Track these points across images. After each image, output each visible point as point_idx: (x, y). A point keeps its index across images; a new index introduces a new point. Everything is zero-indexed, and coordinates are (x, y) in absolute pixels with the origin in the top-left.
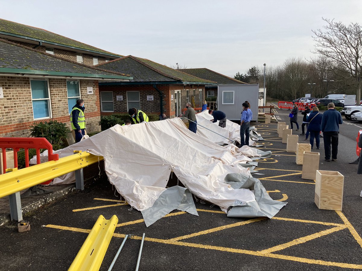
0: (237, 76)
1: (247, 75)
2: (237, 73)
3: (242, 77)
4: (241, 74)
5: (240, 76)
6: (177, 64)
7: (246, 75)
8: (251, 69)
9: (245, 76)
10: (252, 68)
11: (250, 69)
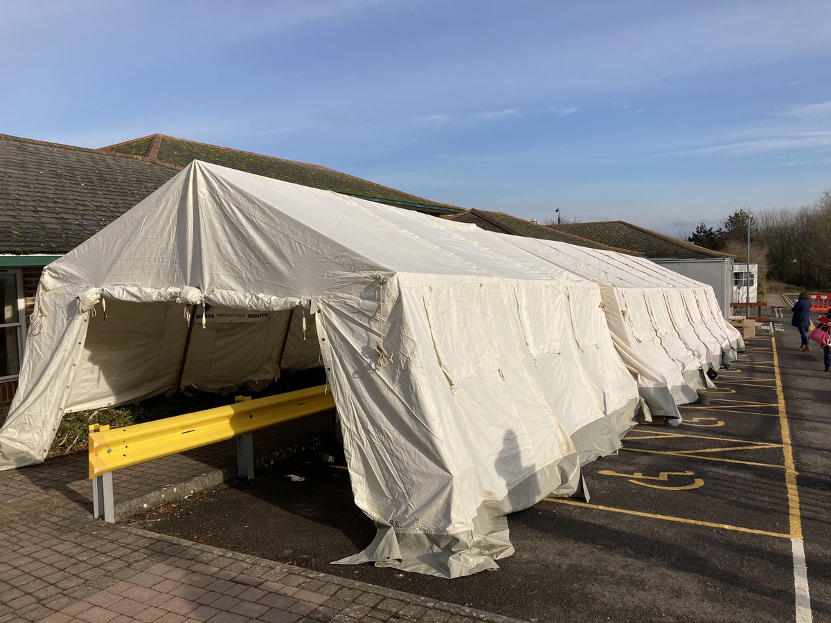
0: (698, 232)
1: (724, 229)
2: (700, 226)
3: (711, 234)
4: (708, 228)
5: (705, 232)
6: (557, 211)
7: (721, 229)
8: (733, 215)
9: (718, 231)
10: (736, 214)
11: (730, 217)
